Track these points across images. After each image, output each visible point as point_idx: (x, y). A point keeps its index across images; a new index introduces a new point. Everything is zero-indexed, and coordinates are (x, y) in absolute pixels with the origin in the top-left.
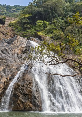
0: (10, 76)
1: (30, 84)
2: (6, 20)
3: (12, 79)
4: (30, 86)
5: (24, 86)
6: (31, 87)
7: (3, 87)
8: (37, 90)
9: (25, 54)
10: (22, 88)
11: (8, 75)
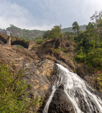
0: (44, 95)
1: (65, 103)
2: (29, 44)
3: (47, 99)
4: (65, 105)
5: (60, 105)
6: (66, 107)
7: (39, 106)
8: (72, 110)
9: (54, 76)
10: (58, 108)
11: (43, 95)
